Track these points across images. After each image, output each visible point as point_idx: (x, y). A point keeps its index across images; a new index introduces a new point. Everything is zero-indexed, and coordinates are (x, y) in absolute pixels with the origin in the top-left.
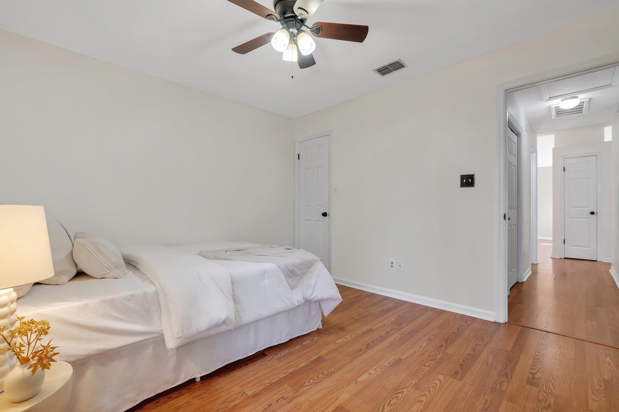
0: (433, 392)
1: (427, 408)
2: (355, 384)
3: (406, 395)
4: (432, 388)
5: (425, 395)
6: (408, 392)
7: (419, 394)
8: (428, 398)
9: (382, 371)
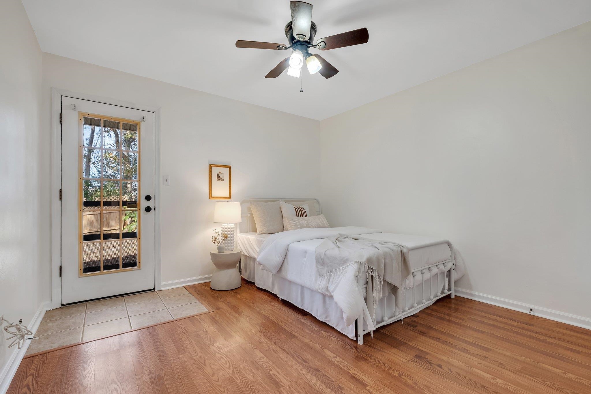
0: (217, 388)
1: (204, 375)
2: (252, 348)
3: (225, 369)
4: (223, 391)
5: (218, 381)
6: (227, 372)
7: (221, 378)
8: (213, 381)
9: (263, 366)
